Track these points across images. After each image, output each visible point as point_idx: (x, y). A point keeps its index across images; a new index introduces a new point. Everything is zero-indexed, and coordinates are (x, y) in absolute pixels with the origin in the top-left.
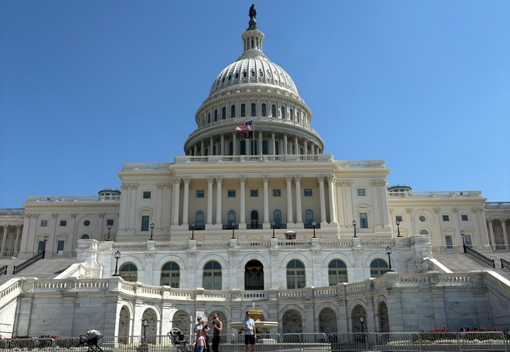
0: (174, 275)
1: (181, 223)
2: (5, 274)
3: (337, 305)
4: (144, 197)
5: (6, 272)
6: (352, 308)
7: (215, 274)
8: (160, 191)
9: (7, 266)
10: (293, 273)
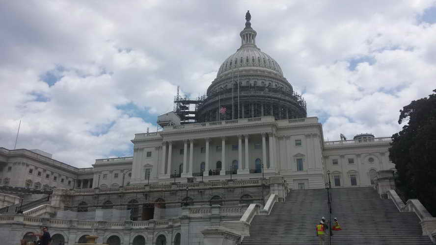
1: (166, 173)
4: (147, 156)
8: (157, 151)
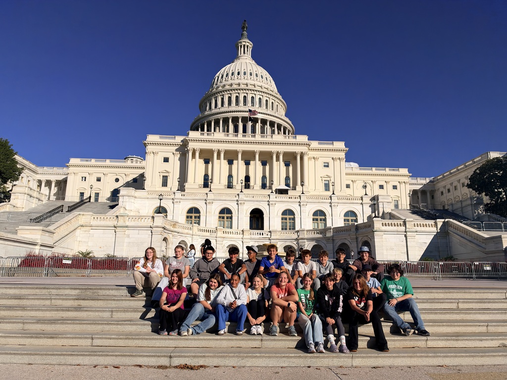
0: (195, 217)
2: (62, 211)
3: (326, 243)
4: (164, 161)
5: (62, 210)
6: (338, 245)
7: (227, 218)
8: (176, 157)
9: (63, 206)
10: (286, 219)
